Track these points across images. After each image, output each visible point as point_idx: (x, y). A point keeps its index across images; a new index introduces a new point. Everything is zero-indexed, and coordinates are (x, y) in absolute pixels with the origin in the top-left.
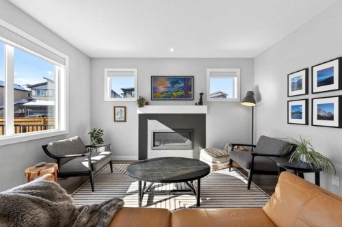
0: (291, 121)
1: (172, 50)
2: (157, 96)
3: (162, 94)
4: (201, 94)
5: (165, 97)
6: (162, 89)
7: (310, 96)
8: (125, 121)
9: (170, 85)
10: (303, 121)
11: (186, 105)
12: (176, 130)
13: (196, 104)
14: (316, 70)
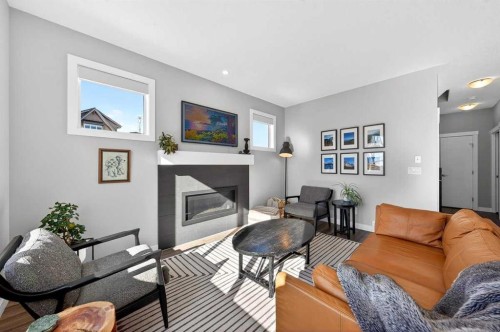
0: (324, 171)
1: (225, 73)
2: (190, 135)
3: (199, 133)
4: (247, 140)
5: (203, 139)
6: (198, 126)
7: (339, 152)
8: (128, 180)
9: (209, 122)
10: (334, 171)
11: (229, 152)
12: (218, 189)
13: (240, 153)
14: (343, 132)
